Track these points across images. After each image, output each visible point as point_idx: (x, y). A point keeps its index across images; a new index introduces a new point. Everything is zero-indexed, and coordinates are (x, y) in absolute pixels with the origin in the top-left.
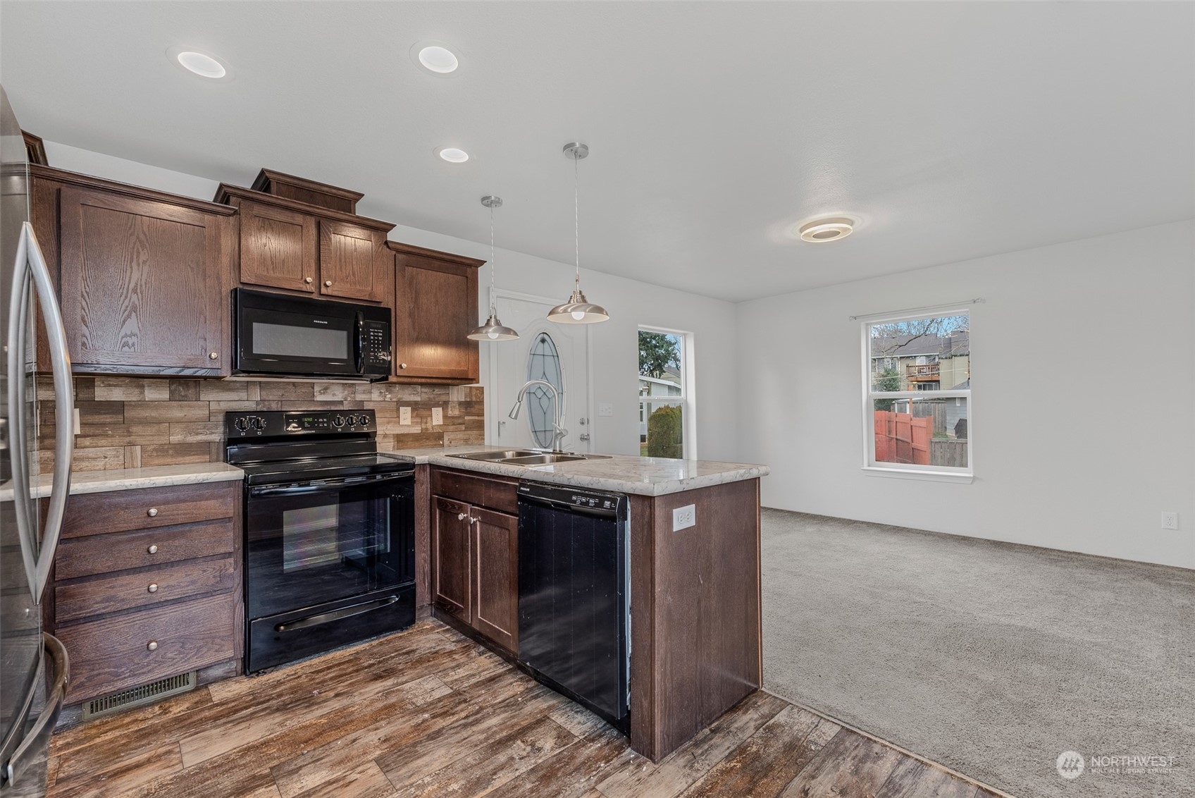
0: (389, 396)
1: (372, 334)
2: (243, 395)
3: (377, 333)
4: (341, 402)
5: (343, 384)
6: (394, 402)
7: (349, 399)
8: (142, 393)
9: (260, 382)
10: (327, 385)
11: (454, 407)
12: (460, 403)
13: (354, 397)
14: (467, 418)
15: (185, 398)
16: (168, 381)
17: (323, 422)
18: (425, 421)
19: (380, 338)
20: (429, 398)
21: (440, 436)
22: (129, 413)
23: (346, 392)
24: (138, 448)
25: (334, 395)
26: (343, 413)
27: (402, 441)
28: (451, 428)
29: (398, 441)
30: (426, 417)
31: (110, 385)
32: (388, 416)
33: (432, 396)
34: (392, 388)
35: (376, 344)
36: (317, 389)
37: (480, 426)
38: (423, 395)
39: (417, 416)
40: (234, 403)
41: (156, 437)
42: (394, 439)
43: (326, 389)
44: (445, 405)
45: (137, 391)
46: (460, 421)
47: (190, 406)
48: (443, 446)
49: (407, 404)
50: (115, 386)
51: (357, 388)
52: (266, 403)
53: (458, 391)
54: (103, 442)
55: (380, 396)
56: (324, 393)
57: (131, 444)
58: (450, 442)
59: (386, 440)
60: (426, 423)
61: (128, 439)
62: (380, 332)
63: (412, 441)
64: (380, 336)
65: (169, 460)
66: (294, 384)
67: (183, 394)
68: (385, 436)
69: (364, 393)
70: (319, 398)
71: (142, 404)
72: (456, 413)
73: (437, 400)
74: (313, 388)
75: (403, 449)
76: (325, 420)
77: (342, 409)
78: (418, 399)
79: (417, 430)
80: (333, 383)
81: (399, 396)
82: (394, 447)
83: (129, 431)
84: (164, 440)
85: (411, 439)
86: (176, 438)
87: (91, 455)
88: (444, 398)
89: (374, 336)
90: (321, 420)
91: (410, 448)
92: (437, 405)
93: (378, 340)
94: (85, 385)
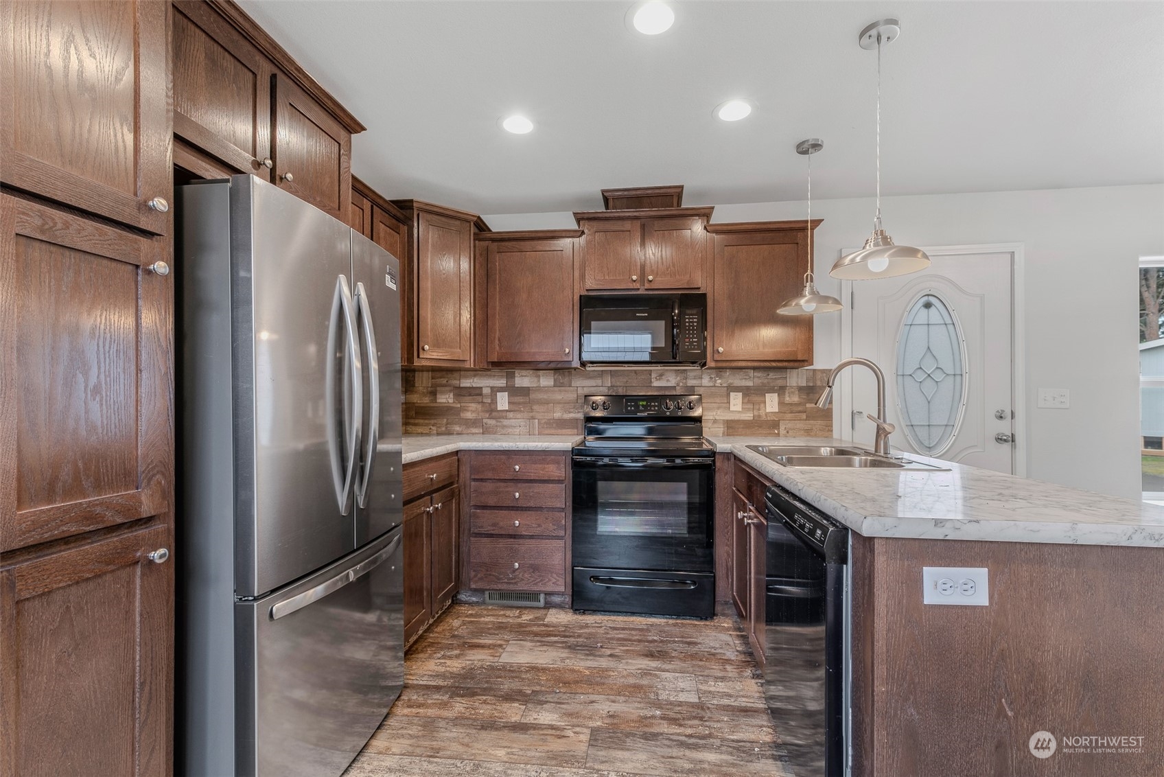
0: (719, 381)
1: (687, 320)
2: (599, 382)
3: (692, 319)
4: (674, 388)
5: (676, 370)
6: (724, 387)
7: (681, 384)
8: (539, 381)
9: (611, 371)
10: (661, 371)
11: (793, 393)
12: (800, 389)
13: (686, 383)
14: (808, 405)
15: (562, 385)
16: (553, 371)
17: (655, 406)
18: (757, 407)
19: (695, 324)
20: (762, 383)
21: (774, 425)
22: (532, 396)
23: (678, 378)
24: (537, 420)
25: (668, 381)
26: (673, 397)
27: (732, 428)
28: (789, 416)
29: (728, 427)
30: (759, 404)
31: (522, 376)
32: (718, 401)
33: (766, 381)
34: (723, 374)
35: (691, 330)
36: (654, 375)
37: (827, 414)
38: (756, 380)
39: (749, 402)
40: (592, 389)
41: (546, 414)
42: (724, 424)
43: (661, 375)
44: (781, 390)
45: (536, 379)
46: (800, 408)
47: (565, 391)
48: (778, 435)
49: (737, 389)
50: (525, 376)
51: (688, 374)
52: (615, 389)
53: (798, 374)
54: (519, 416)
55: (709, 381)
56: (659, 379)
57: (533, 418)
58: (788, 432)
59: (716, 425)
60: (759, 410)
61: (531, 414)
62: (695, 318)
63: (743, 428)
64: (695, 322)
65: (553, 431)
66: (635, 372)
67: (561, 381)
68: (715, 421)
69: (694, 379)
70: (656, 384)
71: (539, 389)
72: (796, 399)
73: (772, 385)
74: (651, 375)
75: (733, 435)
76: (656, 404)
77: (675, 394)
78: (750, 384)
79: (748, 416)
80: (667, 370)
81: (730, 381)
82: (723, 433)
83: (532, 409)
84: (549, 416)
85: (742, 426)
86: (557, 415)
87: (513, 424)
88: (780, 383)
89: (689, 322)
90: (653, 404)
91: (740, 435)
92: (772, 391)
93: (693, 326)
94: (510, 376)
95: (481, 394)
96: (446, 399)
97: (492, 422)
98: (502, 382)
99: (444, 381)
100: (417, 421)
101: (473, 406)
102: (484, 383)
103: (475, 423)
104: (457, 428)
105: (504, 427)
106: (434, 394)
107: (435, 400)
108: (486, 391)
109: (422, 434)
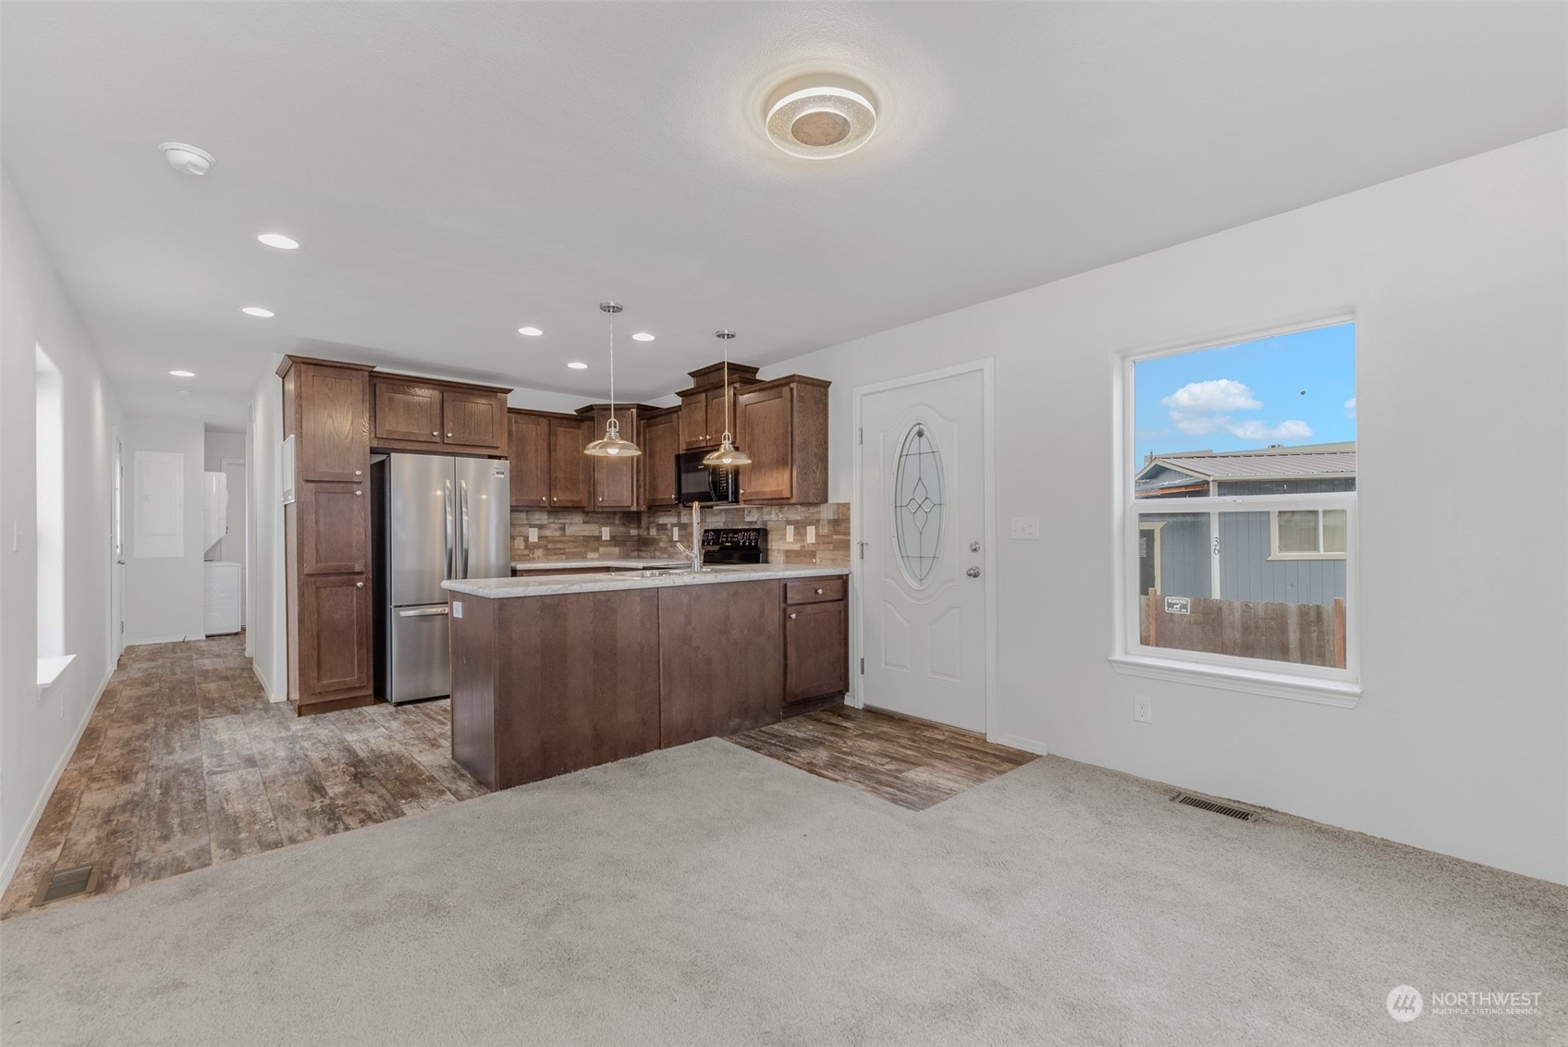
0: (780, 516)
4: (755, 522)
6: (784, 521)
7: (759, 519)
10: (749, 509)
11: (825, 525)
12: (829, 521)
13: (763, 518)
14: (835, 537)
18: (802, 538)
20: (802, 517)
21: (813, 555)
23: (759, 514)
25: (753, 516)
28: (822, 546)
29: (787, 556)
30: (804, 535)
32: (780, 533)
33: (805, 515)
34: (783, 509)
36: (745, 512)
37: (846, 546)
38: (801, 514)
39: (798, 533)
42: (783, 553)
43: (749, 512)
44: (817, 523)
46: (829, 540)
48: (815, 563)
49: (789, 522)
51: (763, 510)
53: (827, 508)
55: (776, 516)
56: (748, 515)
58: (820, 561)
59: (778, 554)
60: (803, 541)
63: (795, 557)
68: (779, 551)
69: (767, 514)
70: (747, 519)
72: (826, 531)
73: (811, 518)
75: (789, 563)
76: (737, 536)
78: (799, 518)
79: (797, 547)
81: (787, 516)
82: (783, 562)
85: (791, 556)
88: (816, 516)
90: (734, 536)
92: (811, 524)
94: (679, 515)
95: (666, 529)
96: (653, 532)
97: (671, 549)
98: (674, 520)
99: (652, 519)
100: (643, 548)
101: (664, 537)
102: (667, 520)
103: (664, 550)
104: (658, 554)
105: (676, 553)
106: (648, 529)
107: (649, 534)
108: (669, 526)
109: (644, 558)
